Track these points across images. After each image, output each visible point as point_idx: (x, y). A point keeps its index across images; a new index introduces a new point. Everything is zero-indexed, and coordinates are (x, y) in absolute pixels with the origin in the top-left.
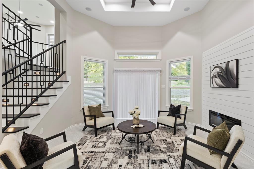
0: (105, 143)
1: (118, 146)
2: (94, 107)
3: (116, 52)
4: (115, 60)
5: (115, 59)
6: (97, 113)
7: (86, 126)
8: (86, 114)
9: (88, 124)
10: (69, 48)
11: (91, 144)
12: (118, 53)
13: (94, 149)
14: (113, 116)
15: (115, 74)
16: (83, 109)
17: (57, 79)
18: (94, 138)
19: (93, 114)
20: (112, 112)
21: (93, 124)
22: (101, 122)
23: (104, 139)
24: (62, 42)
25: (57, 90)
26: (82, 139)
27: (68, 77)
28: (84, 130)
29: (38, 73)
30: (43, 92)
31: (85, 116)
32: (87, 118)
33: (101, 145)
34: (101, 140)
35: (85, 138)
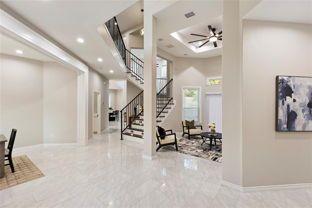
0: (193, 143)
1: (200, 146)
2: (189, 122)
3: (208, 79)
4: (207, 86)
5: (207, 84)
6: (191, 125)
7: (184, 133)
8: (184, 126)
9: (185, 132)
10: (174, 84)
11: (185, 142)
12: (209, 80)
13: (186, 144)
14: (202, 129)
15: (207, 97)
16: (182, 122)
17: (168, 102)
18: (188, 140)
19: (188, 126)
20: (201, 126)
21: (188, 132)
22: (192, 131)
23: (194, 142)
24: (171, 81)
25: (168, 109)
26: (181, 139)
27: (174, 101)
28: (183, 136)
29: (159, 99)
30: (162, 110)
31: (183, 127)
32: (185, 128)
33: (190, 143)
34: (191, 142)
35: (183, 139)
